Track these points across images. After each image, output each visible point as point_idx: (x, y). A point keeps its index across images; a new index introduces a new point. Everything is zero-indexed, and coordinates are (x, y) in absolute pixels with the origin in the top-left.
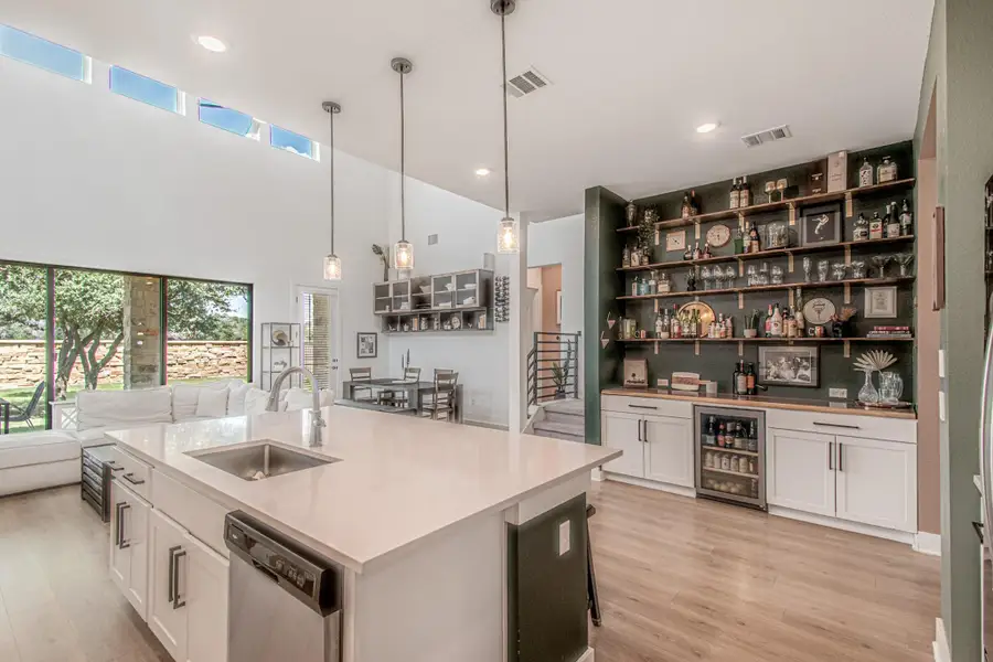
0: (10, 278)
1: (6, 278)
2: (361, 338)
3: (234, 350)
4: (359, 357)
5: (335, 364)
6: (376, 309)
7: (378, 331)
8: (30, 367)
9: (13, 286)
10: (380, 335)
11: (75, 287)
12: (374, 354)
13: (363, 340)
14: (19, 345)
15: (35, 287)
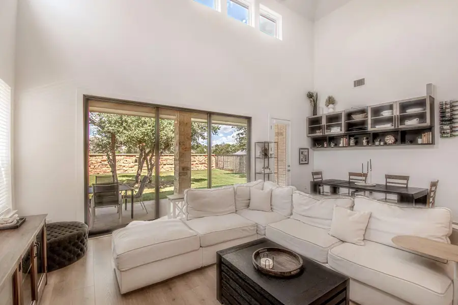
0: (124, 125)
1: (122, 124)
2: (301, 151)
3: (195, 158)
4: (300, 164)
5: (289, 168)
6: (309, 134)
7: (309, 147)
8: (124, 165)
9: (125, 128)
10: (310, 150)
11: (149, 128)
12: (307, 162)
13: (302, 152)
14: (121, 156)
15: (133, 128)
